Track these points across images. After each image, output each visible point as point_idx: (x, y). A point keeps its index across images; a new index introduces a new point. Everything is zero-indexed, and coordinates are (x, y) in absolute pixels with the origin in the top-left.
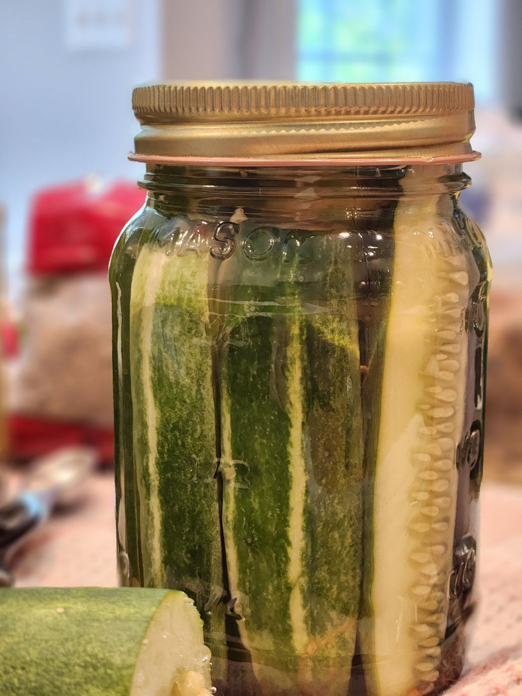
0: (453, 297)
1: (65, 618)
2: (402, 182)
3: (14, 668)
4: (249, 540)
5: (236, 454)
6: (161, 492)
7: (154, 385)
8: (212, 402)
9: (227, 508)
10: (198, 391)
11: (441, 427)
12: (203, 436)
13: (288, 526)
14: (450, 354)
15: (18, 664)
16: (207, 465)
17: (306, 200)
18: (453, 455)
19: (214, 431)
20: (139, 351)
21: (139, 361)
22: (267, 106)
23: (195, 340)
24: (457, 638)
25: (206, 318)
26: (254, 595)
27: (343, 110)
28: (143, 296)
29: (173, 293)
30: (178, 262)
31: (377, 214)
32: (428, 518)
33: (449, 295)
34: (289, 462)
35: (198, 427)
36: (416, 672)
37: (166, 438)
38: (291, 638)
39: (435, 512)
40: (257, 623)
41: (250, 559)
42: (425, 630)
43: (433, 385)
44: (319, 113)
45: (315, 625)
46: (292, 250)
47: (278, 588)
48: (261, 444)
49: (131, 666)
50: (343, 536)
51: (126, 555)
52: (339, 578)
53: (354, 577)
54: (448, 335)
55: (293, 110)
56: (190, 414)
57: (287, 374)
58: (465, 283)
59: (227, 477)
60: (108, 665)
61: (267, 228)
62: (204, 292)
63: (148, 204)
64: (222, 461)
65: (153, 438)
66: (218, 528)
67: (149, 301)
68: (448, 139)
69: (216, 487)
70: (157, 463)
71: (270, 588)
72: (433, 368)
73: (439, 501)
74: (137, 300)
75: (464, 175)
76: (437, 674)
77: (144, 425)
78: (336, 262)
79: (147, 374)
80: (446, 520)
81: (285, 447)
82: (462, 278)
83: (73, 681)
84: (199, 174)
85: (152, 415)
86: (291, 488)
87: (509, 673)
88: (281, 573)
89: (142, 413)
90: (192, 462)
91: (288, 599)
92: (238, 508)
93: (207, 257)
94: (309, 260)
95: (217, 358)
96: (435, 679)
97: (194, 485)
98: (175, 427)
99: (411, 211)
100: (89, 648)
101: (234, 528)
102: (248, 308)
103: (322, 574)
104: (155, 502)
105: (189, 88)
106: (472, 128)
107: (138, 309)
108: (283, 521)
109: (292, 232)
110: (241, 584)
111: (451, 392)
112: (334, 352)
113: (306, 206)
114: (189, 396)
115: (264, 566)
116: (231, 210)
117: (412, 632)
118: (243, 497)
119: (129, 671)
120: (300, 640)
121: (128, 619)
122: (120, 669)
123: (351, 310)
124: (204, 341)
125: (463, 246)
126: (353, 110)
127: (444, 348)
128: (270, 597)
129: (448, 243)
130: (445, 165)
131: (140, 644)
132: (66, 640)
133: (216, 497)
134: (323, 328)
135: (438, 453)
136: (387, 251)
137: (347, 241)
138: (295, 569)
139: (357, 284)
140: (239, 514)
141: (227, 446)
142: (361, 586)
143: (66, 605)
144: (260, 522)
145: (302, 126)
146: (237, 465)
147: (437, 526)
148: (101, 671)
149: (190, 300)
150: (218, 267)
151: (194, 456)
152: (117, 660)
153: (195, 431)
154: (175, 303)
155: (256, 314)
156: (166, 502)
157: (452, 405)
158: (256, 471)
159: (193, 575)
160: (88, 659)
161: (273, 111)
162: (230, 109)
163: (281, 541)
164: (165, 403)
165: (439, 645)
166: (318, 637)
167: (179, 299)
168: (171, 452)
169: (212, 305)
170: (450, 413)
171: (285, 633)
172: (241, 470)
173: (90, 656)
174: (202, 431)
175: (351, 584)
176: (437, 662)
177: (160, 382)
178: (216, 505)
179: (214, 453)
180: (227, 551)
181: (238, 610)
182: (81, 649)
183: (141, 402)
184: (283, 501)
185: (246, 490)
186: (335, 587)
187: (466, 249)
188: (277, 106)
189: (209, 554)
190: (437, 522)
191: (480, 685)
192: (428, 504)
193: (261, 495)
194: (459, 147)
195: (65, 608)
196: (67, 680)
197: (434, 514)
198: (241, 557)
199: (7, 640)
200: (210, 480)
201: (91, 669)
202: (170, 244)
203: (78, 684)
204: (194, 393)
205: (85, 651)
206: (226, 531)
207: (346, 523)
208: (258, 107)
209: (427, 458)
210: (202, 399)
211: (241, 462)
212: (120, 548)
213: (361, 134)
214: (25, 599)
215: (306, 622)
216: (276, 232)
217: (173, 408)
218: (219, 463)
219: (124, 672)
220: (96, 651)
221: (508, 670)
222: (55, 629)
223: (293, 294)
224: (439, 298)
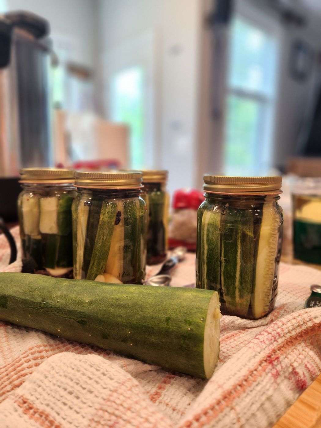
0: (276, 224)
1: (192, 296)
2: (265, 199)
3: (181, 307)
4: (227, 276)
5: (225, 257)
6: (207, 264)
7: (207, 241)
8: (220, 245)
9: (222, 269)
10: (217, 243)
11: (272, 254)
12: (217, 252)
13: (236, 274)
14: (275, 237)
15: (182, 306)
16: (218, 259)
17: (243, 202)
18: (274, 260)
19: (220, 251)
20: (204, 233)
21: (204, 235)
22: (233, 182)
23: (217, 232)
24: (273, 301)
25: (219, 227)
26: (228, 288)
27: (248, 183)
28: (205, 221)
29: (212, 221)
30: (213, 215)
31: (259, 206)
32: (268, 274)
33: (275, 224)
34: (237, 260)
35: (216, 250)
36: (264, 309)
37: (209, 252)
38: (235, 299)
39: (270, 273)
40: (227, 294)
41: (227, 280)
42: (266, 299)
43: (270, 244)
44: (245, 184)
45: (241, 296)
46: (240, 214)
47: (233, 288)
48: (231, 255)
49: (207, 309)
50: (248, 277)
51: (198, 273)
52: (247, 286)
53: (251, 286)
54: (274, 233)
55: (241, 183)
56: (215, 247)
57: (237, 240)
58: (279, 221)
59: (222, 261)
60: (202, 309)
61: (234, 208)
62: (219, 221)
63: (206, 201)
64: (222, 258)
65: (206, 252)
66: (220, 273)
67: (207, 222)
68: (276, 189)
69: (220, 264)
70: (207, 257)
71: (231, 287)
72: (271, 241)
73: (271, 270)
74: (204, 222)
75: (279, 196)
76: (269, 309)
77: (204, 249)
78: (249, 216)
79: (205, 238)
80: (272, 274)
81: (236, 256)
82: (278, 220)
83: (194, 312)
84: (219, 196)
85: (206, 247)
86: (237, 265)
87: (292, 316)
88: (234, 284)
89: (204, 246)
90: (215, 258)
91: (235, 290)
92: (224, 268)
93: (220, 214)
94: (243, 216)
95: (221, 235)
96: (268, 311)
97: (214, 263)
98: (211, 250)
99: (267, 205)
100: (197, 304)
101: (223, 273)
102: (229, 225)
103: (243, 285)
104: (205, 266)
105: (217, 177)
106: (281, 187)
107: (204, 224)
108: (235, 273)
109: (240, 209)
110: (224, 285)
111: (275, 246)
112: (248, 236)
113: (243, 204)
114: (215, 243)
115: (230, 282)
116: (225, 204)
117: (264, 300)
118: (226, 266)
119: (207, 310)
120: (237, 299)
121: (206, 298)
122: (205, 310)
123: (252, 227)
124: (219, 232)
125: (278, 213)
126: (251, 183)
127: (273, 236)
128: (231, 289)
129: (275, 212)
130: (275, 195)
131: (209, 304)
132: (192, 302)
133: (219, 265)
134: (246, 231)
135: (271, 259)
136: (261, 214)
137: (251, 212)
138: (237, 283)
139: (254, 221)
140: (225, 270)
141: (223, 255)
142: (252, 289)
143: (192, 293)
144: (229, 272)
145: (243, 186)
146: (225, 259)
147: (270, 276)
148: (200, 310)
149: (216, 223)
150: (222, 216)
151: (215, 256)
152: (204, 308)
153: (216, 251)
154: (212, 223)
155: (231, 227)
156: (208, 266)
157: (275, 249)
158: (229, 261)
159: (213, 283)
160: (197, 307)
161: (235, 183)
162: (227, 182)
163: (234, 277)
164: (209, 244)
165: (270, 302)
166: (242, 299)
167: (213, 223)
168: (210, 255)
169: (221, 224)
170: (274, 250)
171: (234, 297)
172: (225, 260)
173: (198, 306)
174: (217, 251)
175: (250, 288)
176: (269, 307)
177: (208, 240)
178: (219, 268)
179: (220, 256)
180: (221, 278)
181: (223, 291)
182: (196, 304)
183: (204, 244)
184: (235, 268)
185: (227, 265)
186: (246, 288)
187: (279, 213)
188: (235, 182)
189: (217, 278)
190: (270, 275)
191: (285, 319)
192: (268, 271)
193: (230, 266)
194: (279, 190)
195: (192, 294)
196: (193, 311)
197: (269, 273)
198: (225, 279)
199: (179, 300)
200: (219, 262)
201: (198, 309)
202: (212, 211)
203: (195, 312)
204: (216, 243)
205: (197, 305)
206: (221, 274)
207: (249, 274)
208: (231, 182)
209: (268, 260)
210: (218, 244)
211: (226, 259)
212: (196, 272)
213: (256, 188)
214: (182, 291)
215: (239, 295)
216: (236, 209)
217: (211, 246)
218: (221, 259)
219: (205, 311)
220: (199, 305)
221: (292, 315)
222: (190, 299)
223: (239, 223)
224: (273, 225)
